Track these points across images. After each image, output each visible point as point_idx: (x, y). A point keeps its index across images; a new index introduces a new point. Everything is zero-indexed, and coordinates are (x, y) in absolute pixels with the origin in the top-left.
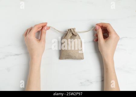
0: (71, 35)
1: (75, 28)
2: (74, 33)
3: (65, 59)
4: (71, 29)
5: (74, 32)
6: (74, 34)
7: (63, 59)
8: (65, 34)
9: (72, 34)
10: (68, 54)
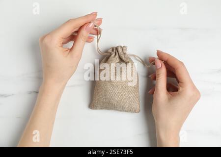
0: (118, 60)
1: (126, 47)
2: (123, 56)
3: (101, 109)
4: (117, 49)
5: (125, 54)
6: (124, 59)
7: (96, 109)
8: (104, 57)
9: (120, 58)
10: (107, 101)
